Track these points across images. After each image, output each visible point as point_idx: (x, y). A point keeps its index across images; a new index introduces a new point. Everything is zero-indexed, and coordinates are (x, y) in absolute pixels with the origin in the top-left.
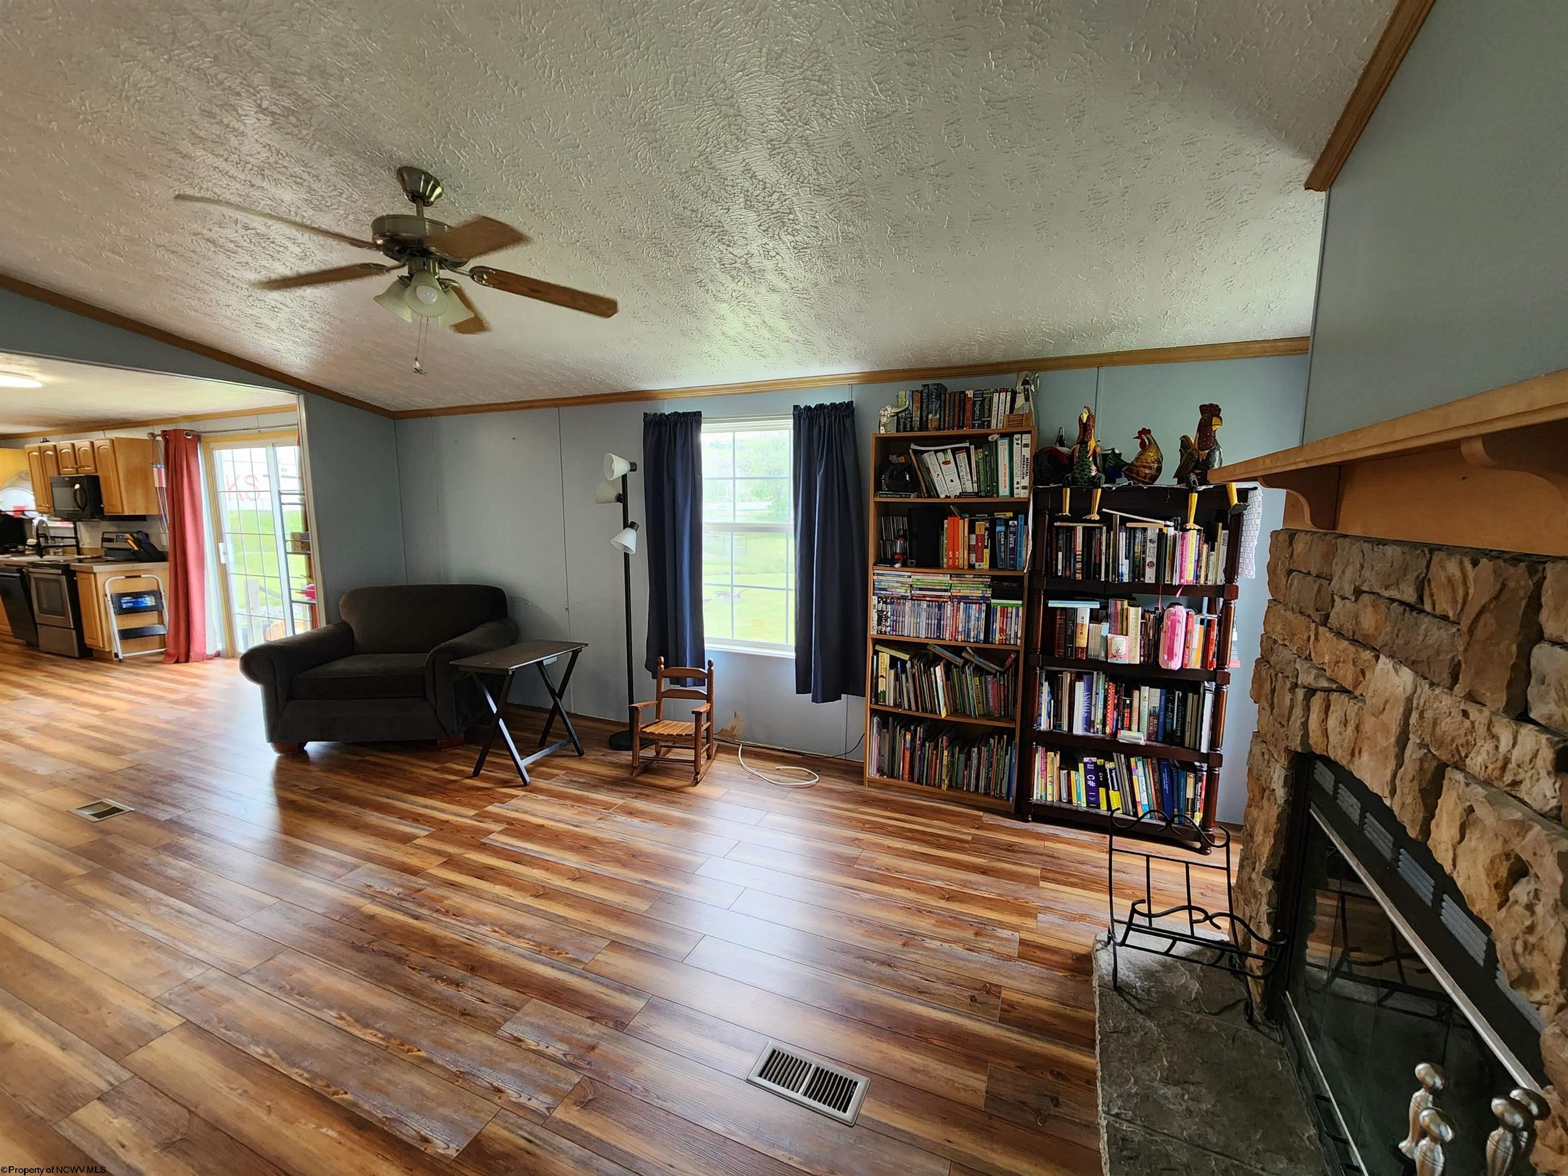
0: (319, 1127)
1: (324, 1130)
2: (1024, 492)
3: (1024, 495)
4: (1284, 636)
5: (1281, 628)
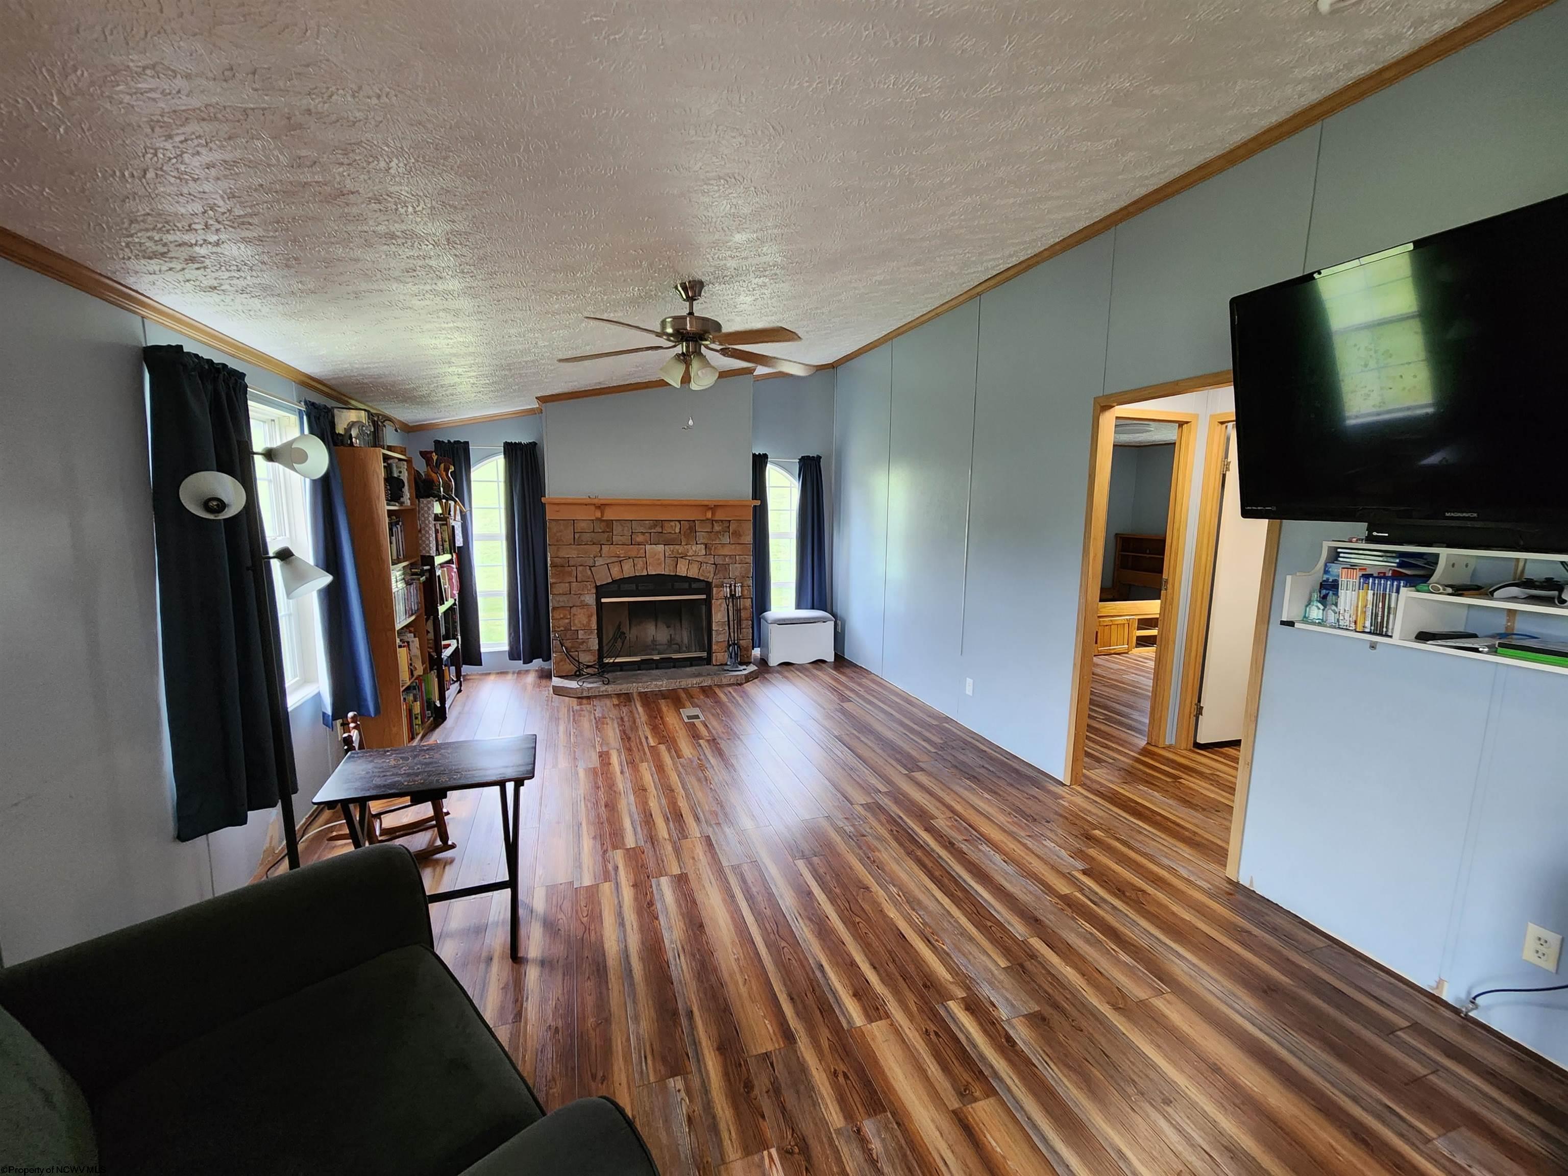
0: (765, 1017)
1: (767, 1022)
2: (409, 501)
3: (409, 504)
4: (578, 554)
5: (576, 552)
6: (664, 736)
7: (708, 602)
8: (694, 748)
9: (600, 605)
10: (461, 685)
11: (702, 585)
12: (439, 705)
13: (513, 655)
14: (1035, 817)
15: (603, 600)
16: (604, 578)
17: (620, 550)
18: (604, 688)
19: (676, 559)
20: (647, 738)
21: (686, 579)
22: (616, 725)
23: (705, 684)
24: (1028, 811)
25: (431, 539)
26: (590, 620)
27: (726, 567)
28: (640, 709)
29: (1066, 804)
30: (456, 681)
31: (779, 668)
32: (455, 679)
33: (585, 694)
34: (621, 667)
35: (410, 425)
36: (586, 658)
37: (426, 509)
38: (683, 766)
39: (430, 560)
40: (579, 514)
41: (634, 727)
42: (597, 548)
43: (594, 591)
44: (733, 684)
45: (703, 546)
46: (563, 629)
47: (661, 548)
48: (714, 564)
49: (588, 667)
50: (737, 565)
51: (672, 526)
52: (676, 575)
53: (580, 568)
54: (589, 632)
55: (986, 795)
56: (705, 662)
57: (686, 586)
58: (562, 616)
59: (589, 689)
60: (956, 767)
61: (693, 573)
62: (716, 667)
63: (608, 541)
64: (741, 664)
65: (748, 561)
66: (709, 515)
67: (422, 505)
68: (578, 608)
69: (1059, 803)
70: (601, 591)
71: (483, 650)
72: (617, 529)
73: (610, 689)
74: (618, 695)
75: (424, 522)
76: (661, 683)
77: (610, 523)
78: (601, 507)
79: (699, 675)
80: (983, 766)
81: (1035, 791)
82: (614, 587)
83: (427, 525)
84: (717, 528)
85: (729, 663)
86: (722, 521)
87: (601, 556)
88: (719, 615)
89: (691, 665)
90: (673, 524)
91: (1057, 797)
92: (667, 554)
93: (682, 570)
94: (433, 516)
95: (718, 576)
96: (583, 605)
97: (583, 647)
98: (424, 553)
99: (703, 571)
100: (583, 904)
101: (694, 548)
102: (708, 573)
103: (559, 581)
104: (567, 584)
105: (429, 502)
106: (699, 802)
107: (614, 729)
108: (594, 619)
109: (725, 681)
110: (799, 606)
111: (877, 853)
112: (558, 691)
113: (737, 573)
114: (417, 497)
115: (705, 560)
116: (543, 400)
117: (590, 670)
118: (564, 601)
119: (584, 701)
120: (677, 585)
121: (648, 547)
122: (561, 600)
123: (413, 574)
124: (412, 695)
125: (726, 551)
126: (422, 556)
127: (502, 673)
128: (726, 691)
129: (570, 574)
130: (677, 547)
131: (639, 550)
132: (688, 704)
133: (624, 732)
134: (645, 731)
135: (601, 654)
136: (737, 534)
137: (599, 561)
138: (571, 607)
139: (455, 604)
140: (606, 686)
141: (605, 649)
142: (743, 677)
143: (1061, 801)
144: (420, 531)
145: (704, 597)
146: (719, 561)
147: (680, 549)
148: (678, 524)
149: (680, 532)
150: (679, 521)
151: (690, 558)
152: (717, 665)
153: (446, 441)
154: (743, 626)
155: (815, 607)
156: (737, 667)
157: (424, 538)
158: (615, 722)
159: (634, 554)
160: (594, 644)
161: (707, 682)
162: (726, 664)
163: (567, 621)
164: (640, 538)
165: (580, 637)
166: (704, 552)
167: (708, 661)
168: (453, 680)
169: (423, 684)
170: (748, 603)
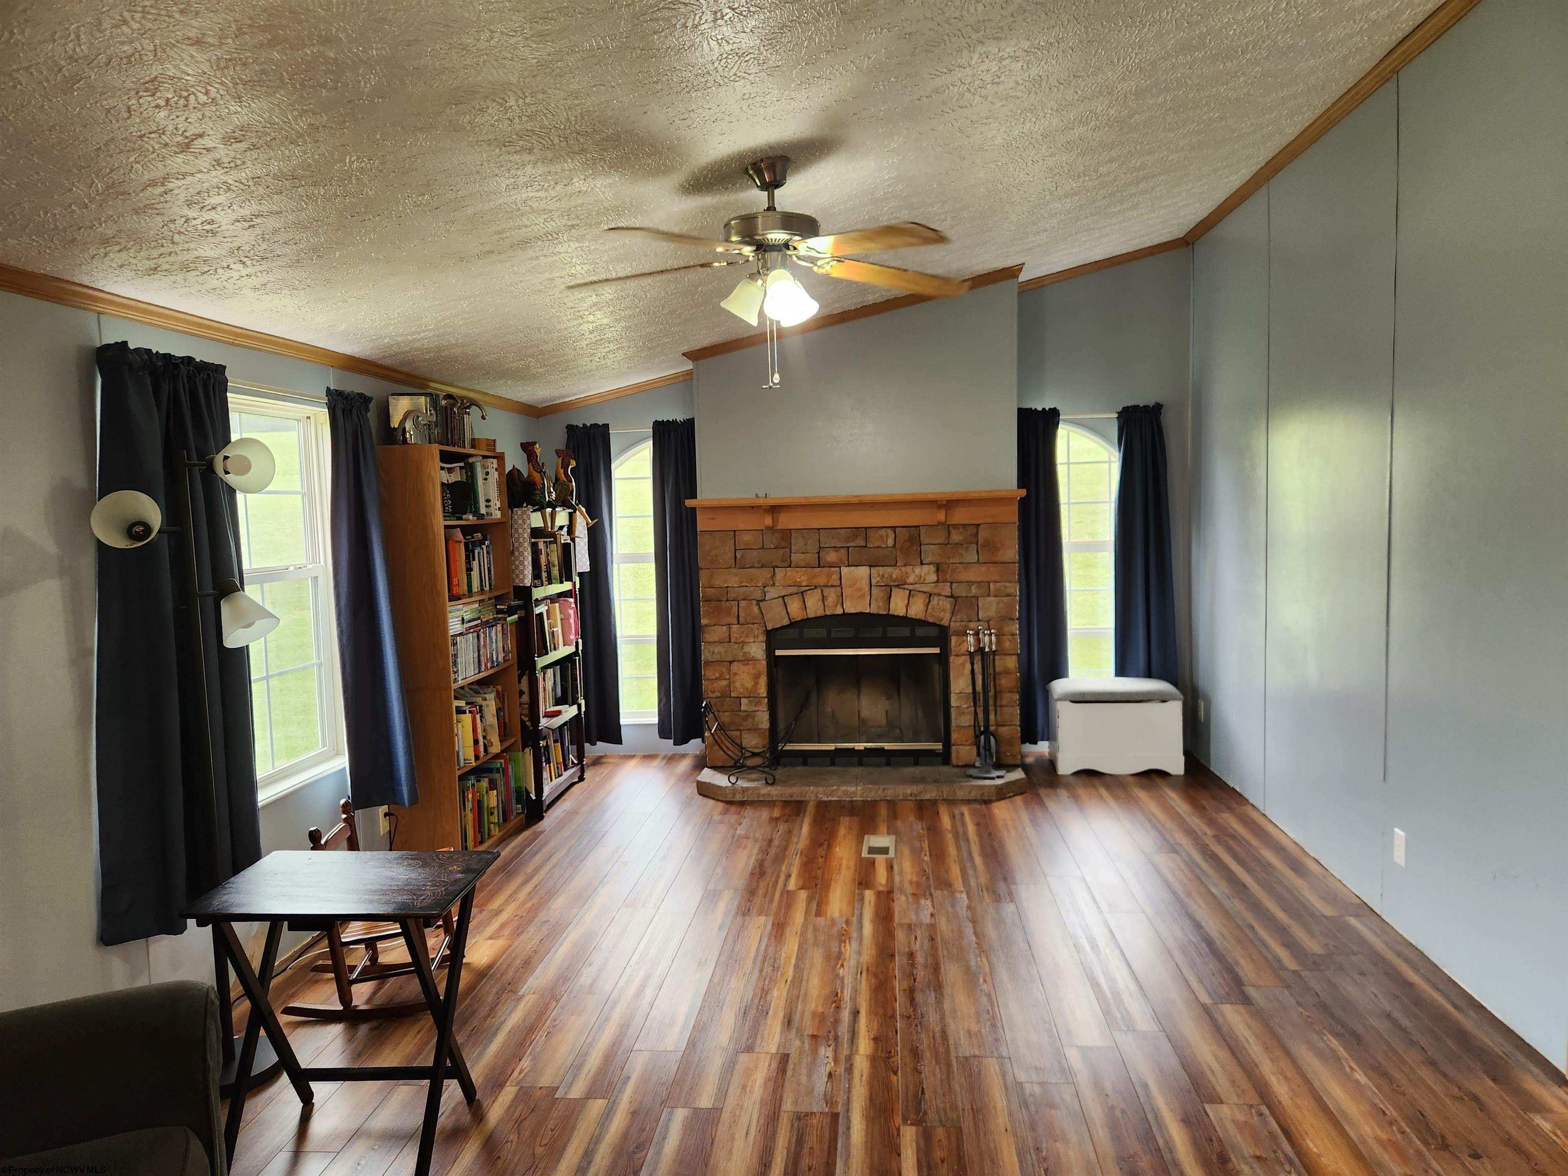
2: (499, 513)
3: (499, 516)
4: (741, 582)
5: (737, 579)
6: (815, 878)
7: (943, 659)
8: (851, 902)
9: (773, 662)
10: (582, 771)
11: (933, 632)
12: (534, 798)
13: (664, 731)
14: (1451, 1139)
15: (778, 653)
16: (776, 618)
17: (801, 577)
18: (765, 790)
19: (888, 589)
20: (789, 876)
21: (905, 621)
22: (755, 851)
23: (928, 797)
24: (1439, 1125)
25: (526, 563)
26: (757, 683)
27: (972, 602)
28: (805, 829)
29: (1546, 1126)
30: (577, 765)
31: (1072, 780)
32: (576, 762)
33: (738, 797)
34: (805, 758)
35: (540, 406)
36: (753, 742)
37: (520, 522)
38: (816, 930)
39: (524, 593)
40: (741, 522)
41: (780, 858)
42: (766, 573)
43: (762, 638)
44: (975, 801)
45: (932, 568)
46: (718, 694)
47: (863, 571)
48: (952, 596)
49: (754, 755)
50: (991, 599)
51: (881, 536)
52: (888, 614)
53: (743, 604)
54: (757, 700)
55: (1360, 1076)
56: (940, 759)
57: (905, 632)
58: (717, 675)
59: (744, 790)
60: (1324, 1007)
61: (917, 610)
62: (956, 770)
63: (783, 561)
64: (998, 766)
65: (1011, 591)
66: (941, 516)
67: (516, 517)
68: (740, 664)
69: (1529, 1123)
70: (773, 638)
71: (623, 721)
72: (797, 543)
73: (775, 792)
74: (786, 803)
75: (517, 539)
76: (853, 789)
77: (786, 535)
78: (775, 509)
79: (922, 780)
80: (1389, 1016)
81: (1484, 1087)
82: (793, 633)
83: (520, 544)
84: (956, 537)
85: (977, 764)
86: (964, 526)
87: (774, 585)
88: (960, 684)
89: (916, 764)
90: (883, 532)
91: (1532, 1105)
92: (874, 582)
93: (898, 606)
94: (529, 531)
95: (958, 617)
96: (748, 660)
97: (748, 724)
98: (517, 582)
99: (933, 608)
100: (551, 1125)
101: (918, 570)
102: (942, 612)
103: (713, 621)
104: (725, 628)
105: (523, 513)
106: (806, 995)
107: (749, 857)
108: (763, 681)
109: (960, 794)
110: (1122, 670)
111: (1058, 1145)
112: (705, 790)
113: (992, 613)
114: (509, 507)
115: (936, 591)
116: (692, 355)
117: (757, 761)
118: (719, 653)
119: (733, 809)
120: (893, 632)
121: (845, 570)
122: (716, 650)
123: (499, 612)
124: (486, 780)
125: (972, 575)
126: (514, 587)
127: (649, 757)
128: (956, 812)
129: (728, 612)
130: (889, 569)
131: (829, 576)
132: (883, 828)
133: (761, 864)
134: (794, 865)
135: (773, 734)
136: (991, 546)
137: (772, 593)
138: (731, 662)
139: (576, 653)
140: (769, 788)
141: (781, 726)
142: (993, 790)
143: (1538, 1120)
144: (512, 553)
145: (936, 650)
146: (959, 590)
147: (895, 572)
148: (891, 533)
149: (894, 546)
150: (894, 528)
151: (911, 587)
152: (957, 766)
153: (581, 426)
154: (1004, 702)
155: (1154, 672)
156: (988, 772)
157: (517, 563)
158: (758, 846)
159: (822, 580)
160: (763, 719)
161: (930, 794)
162: (973, 766)
163: (724, 683)
164: (831, 557)
165: (742, 708)
166: (933, 577)
167: (945, 757)
168: (573, 762)
169: (510, 767)
170: (1011, 663)
